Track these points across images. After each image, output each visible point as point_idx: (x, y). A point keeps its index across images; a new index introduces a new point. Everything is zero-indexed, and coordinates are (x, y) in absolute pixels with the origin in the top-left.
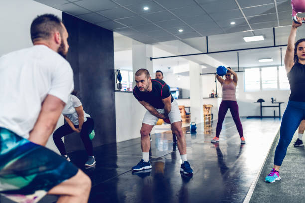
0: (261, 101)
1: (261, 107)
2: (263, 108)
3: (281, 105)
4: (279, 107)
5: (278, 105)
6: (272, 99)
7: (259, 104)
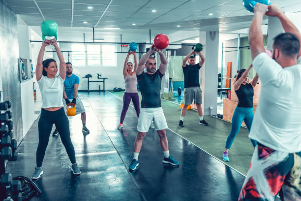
0: (88, 76)
1: (89, 82)
2: (90, 83)
3: (105, 80)
4: (104, 82)
5: (102, 80)
6: (98, 75)
7: (87, 79)
